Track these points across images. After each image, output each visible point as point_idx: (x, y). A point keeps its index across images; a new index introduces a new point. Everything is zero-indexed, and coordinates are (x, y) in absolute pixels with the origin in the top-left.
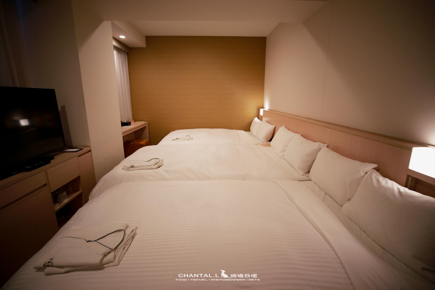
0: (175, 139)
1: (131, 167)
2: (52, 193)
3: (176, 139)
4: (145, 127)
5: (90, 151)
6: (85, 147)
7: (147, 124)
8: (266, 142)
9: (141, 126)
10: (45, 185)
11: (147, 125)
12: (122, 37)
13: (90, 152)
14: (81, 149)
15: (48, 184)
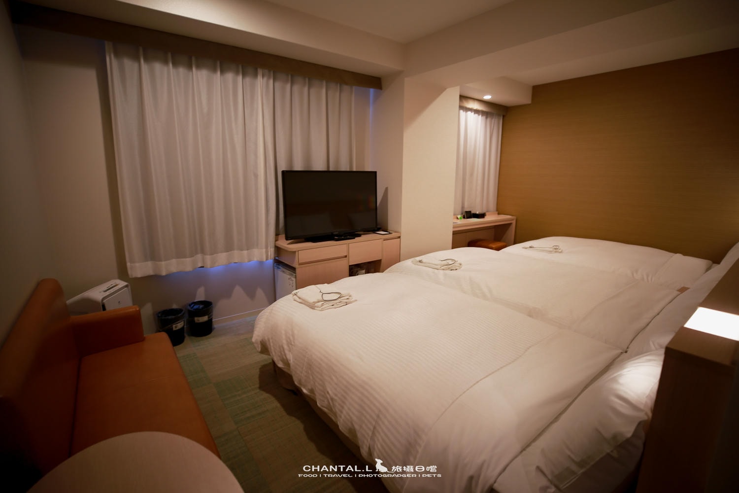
0: (529, 246)
2: (350, 266)
4: (510, 224)
5: (399, 237)
6: (396, 232)
7: (513, 220)
9: (503, 221)
10: (346, 256)
11: (514, 222)
12: (487, 97)
13: (399, 239)
14: (390, 234)
15: (348, 256)
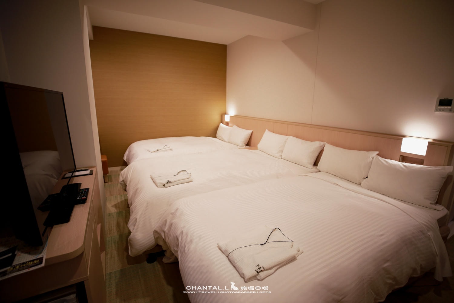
1: (167, 183)
3: (157, 150)
8: (245, 146)
